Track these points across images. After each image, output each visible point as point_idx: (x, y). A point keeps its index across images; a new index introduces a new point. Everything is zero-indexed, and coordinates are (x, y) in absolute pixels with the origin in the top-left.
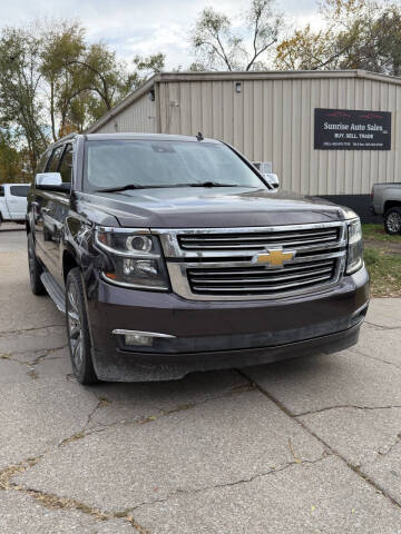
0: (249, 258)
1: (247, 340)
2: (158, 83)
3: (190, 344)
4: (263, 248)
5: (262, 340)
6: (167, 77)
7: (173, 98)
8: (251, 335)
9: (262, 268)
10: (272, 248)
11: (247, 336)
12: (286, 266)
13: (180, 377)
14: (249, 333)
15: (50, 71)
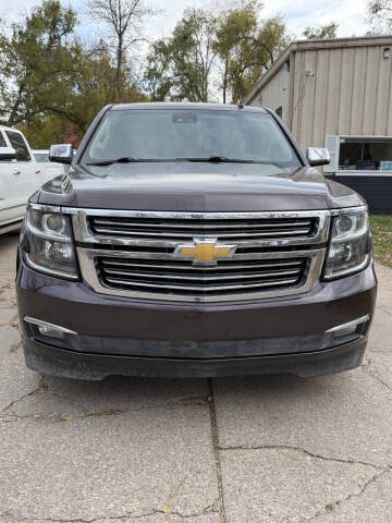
0: (171, 250)
1: (164, 348)
2: (294, 52)
3: (97, 344)
4: (191, 239)
5: (183, 350)
6: (302, 46)
7: (309, 68)
8: (168, 343)
9: (189, 263)
10: (202, 239)
11: (163, 343)
12: (220, 263)
13: (99, 379)
14: (165, 340)
15: (222, 48)
